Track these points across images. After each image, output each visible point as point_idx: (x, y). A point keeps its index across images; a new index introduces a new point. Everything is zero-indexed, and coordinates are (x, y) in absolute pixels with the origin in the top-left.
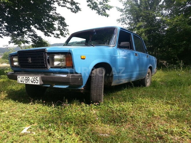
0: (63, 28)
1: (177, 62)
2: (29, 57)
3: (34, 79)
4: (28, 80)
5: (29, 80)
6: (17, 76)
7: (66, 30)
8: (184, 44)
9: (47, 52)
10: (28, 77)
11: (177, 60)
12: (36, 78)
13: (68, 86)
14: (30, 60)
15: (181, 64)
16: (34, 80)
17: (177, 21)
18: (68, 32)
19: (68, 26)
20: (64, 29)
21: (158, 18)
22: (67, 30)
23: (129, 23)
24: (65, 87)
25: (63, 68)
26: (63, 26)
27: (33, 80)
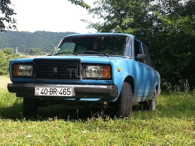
0: (6, 16)
1: (180, 81)
2: (55, 67)
3: (65, 90)
4: (54, 91)
5: (56, 92)
6: (35, 87)
7: (12, 22)
8: (189, 56)
9: (81, 62)
10: (54, 89)
11: (179, 79)
12: (68, 89)
13: (100, 99)
14: (56, 70)
15: (186, 85)
16: (64, 92)
17: (180, 23)
18: (14, 24)
19: (15, 14)
20: (8, 19)
21: (151, 13)
22: (14, 20)
23: (108, 17)
24: (96, 100)
25: (98, 80)
26: (6, 14)
27: (62, 91)
